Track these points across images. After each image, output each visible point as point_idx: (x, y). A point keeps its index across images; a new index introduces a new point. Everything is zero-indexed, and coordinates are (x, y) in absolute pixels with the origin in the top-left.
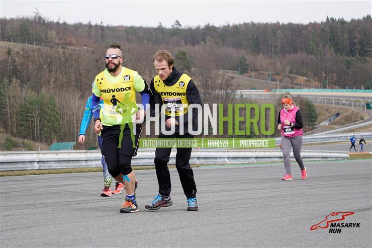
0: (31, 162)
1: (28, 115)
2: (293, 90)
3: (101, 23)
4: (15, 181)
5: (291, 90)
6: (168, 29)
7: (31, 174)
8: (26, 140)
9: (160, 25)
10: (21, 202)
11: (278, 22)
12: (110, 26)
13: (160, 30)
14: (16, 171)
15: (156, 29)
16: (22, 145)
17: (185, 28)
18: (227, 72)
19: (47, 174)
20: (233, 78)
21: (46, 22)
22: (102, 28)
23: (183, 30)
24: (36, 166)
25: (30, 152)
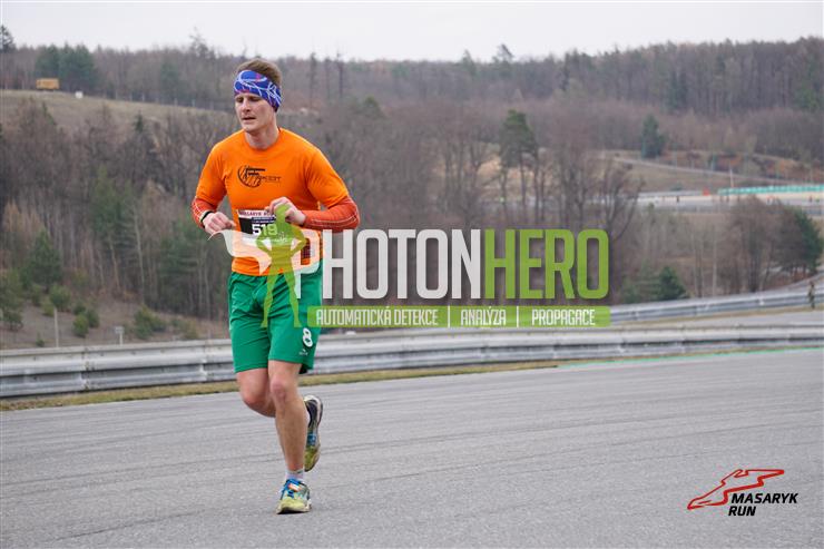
0: (192, 366)
1: (184, 260)
2: (765, 189)
3: (338, 55)
4: (156, 410)
5: (760, 189)
6: (486, 64)
7: (191, 394)
8: (180, 317)
9: (465, 56)
10: (166, 458)
11: (728, 41)
12: (357, 60)
13: (468, 66)
14: (157, 388)
15: (457, 65)
16: (171, 328)
17: (523, 62)
18: (618, 155)
19: (224, 391)
20: (630, 167)
21: (217, 57)
22: (340, 66)
23: (517, 65)
24: (203, 374)
25: (188, 343)
